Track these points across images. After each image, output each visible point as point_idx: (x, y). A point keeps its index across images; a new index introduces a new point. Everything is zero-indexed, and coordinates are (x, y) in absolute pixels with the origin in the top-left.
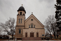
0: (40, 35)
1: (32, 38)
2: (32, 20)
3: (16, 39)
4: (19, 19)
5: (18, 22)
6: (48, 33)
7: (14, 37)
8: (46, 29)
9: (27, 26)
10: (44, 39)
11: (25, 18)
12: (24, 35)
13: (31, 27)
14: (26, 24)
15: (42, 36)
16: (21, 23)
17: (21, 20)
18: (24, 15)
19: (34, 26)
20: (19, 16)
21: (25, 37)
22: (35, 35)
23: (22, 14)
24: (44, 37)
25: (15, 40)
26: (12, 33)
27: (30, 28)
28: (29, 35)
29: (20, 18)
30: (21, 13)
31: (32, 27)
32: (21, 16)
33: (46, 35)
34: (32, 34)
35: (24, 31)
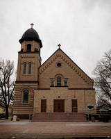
0: (81, 108)
1: (59, 114)
2: (59, 65)
3: (15, 117)
4: (25, 63)
5: (22, 72)
7: (9, 111)
9: (46, 82)
11: (40, 60)
12: (37, 105)
13: (55, 84)
14: (42, 76)
16: (30, 73)
17: (30, 66)
18: (38, 52)
19: (66, 83)
20: (24, 55)
21: (40, 110)
22: (68, 107)
23: (33, 50)
24: (94, 112)
25: (12, 119)
26: (5, 100)
27: (52, 86)
28: (50, 106)
29: (28, 60)
30: (29, 46)
31: (59, 85)
32: (30, 55)
33: (99, 108)
34: (59, 105)
35: (38, 95)
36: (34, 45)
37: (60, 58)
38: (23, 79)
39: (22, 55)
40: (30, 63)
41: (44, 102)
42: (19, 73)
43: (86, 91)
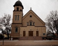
0: (40, 34)
1: (31, 37)
2: (31, 16)
3: (12, 38)
4: (16, 16)
5: (15, 19)
6: (50, 32)
7: (9, 36)
8: (47, 27)
9: (25, 24)
10: (45, 38)
11: (23, 14)
12: (22, 33)
13: (29, 24)
14: (23, 21)
15: (43, 35)
16: (18, 20)
17: (18, 17)
18: (21, 11)
19: (34, 24)
20: (16, 12)
21: (23, 36)
22: (35, 34)
23: (19, 10)
24: (45, 36)
25: (11, 40)
26: (8, 31)
27: (28, 25)
28: (27, 34)
29: (17, 14)
30: (18, 8)
31: (31, 25)
32: (18, 12)
33: (47, 34)
34: (31, 33)
35: (22, 29)
36: (20, 8)
37: (31, 13)
38: (15, 22)
39: (15, 12)
40: (18, 16)
41: (24, 32)
42: (13, 20)
43: (42, 27)
